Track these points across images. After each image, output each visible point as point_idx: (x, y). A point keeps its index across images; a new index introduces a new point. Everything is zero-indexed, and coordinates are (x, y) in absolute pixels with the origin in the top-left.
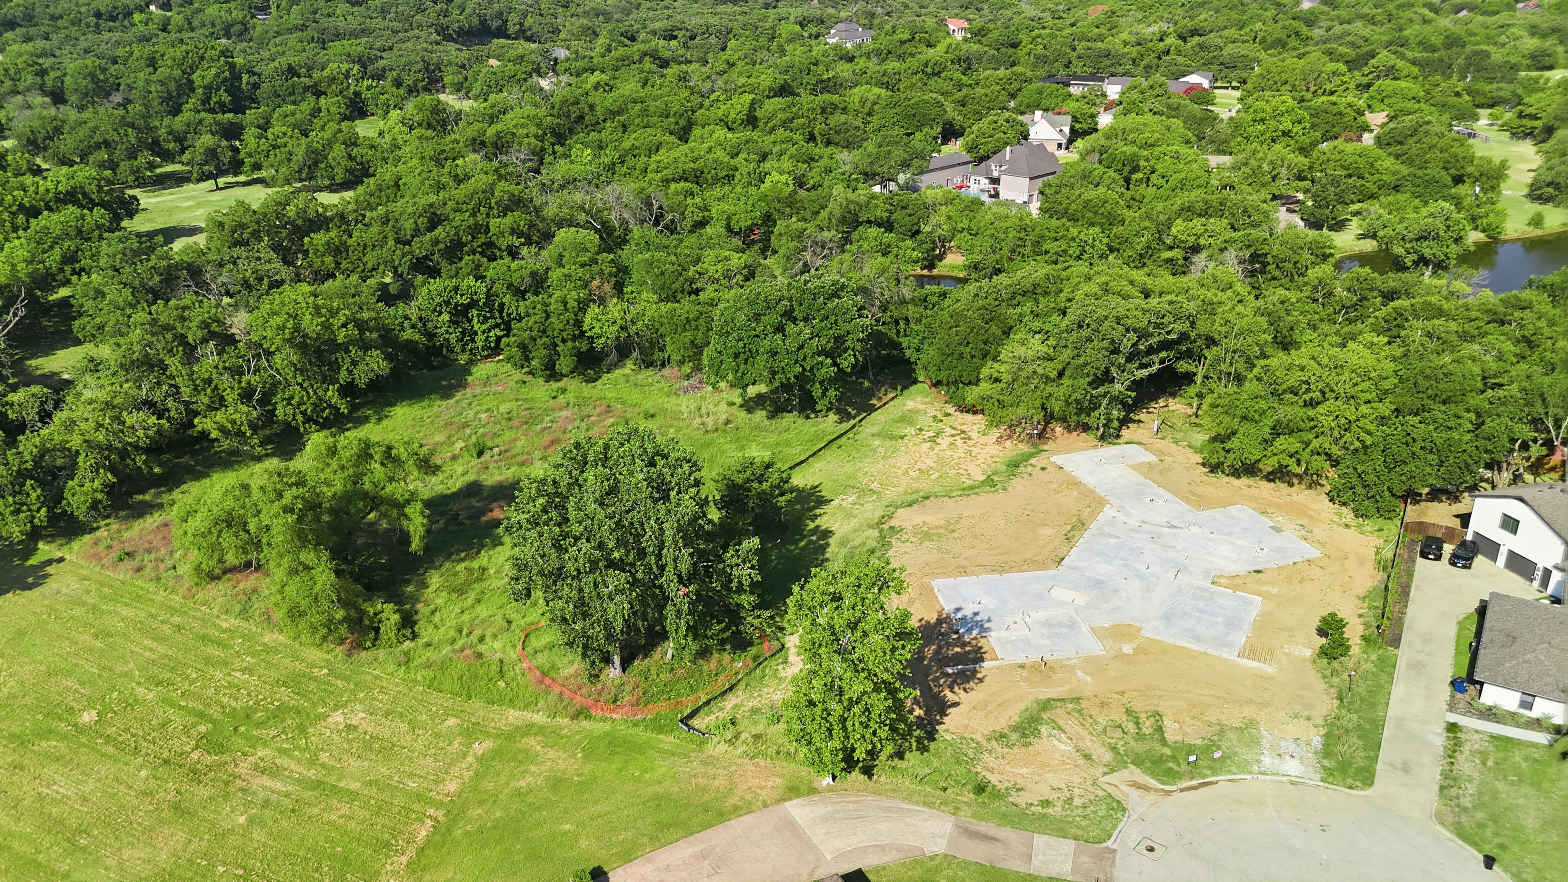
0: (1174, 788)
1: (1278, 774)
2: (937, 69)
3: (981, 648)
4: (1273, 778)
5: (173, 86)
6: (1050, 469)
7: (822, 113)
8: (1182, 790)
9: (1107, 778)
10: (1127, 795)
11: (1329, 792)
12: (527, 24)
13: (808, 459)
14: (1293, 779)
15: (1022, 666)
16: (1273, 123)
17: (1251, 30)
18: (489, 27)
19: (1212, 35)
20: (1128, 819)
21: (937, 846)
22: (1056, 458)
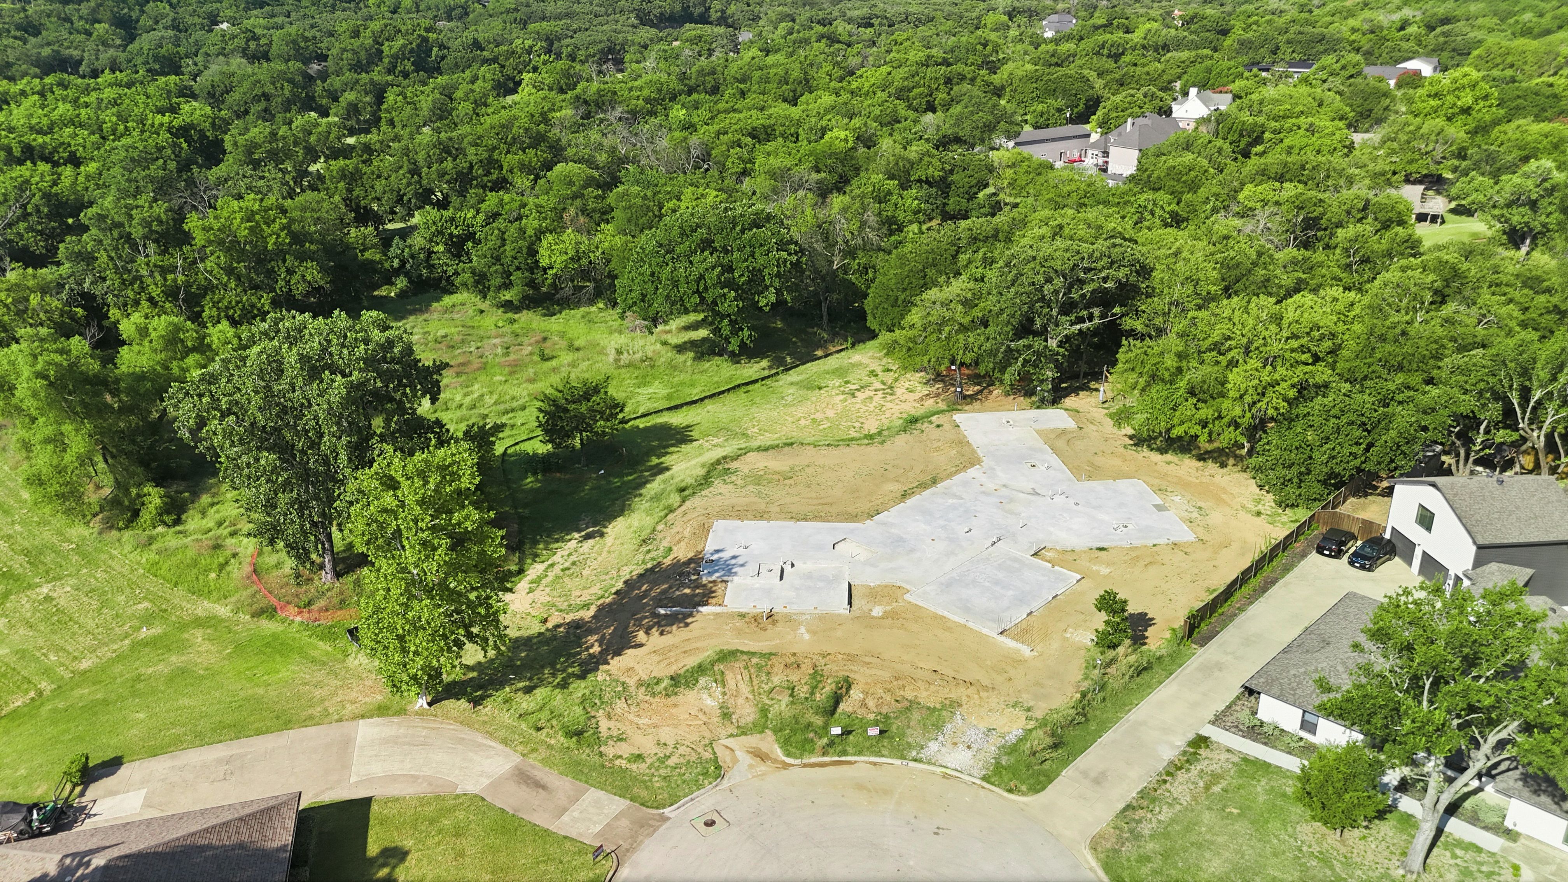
0: (798, 762)
1: (934, 764)
2: (1114, 50)
3: (714, 592)
4: (926, 767)
5: (363, 55)
6: (947, 427)
7: (946, 83)
8: (805, 766)
9: (730, 742)
10: (735, 760)
11: (982, 792)
12: (729, 12)
13: (702, 400)
14: (949, 771)
15: (742, 616)
16: (1450, 99)
17: (1517, 22)
18: (692, 14)
19: (1462, 23)
20: (716, 787)
21: (475, 786)
22: (959, 416)
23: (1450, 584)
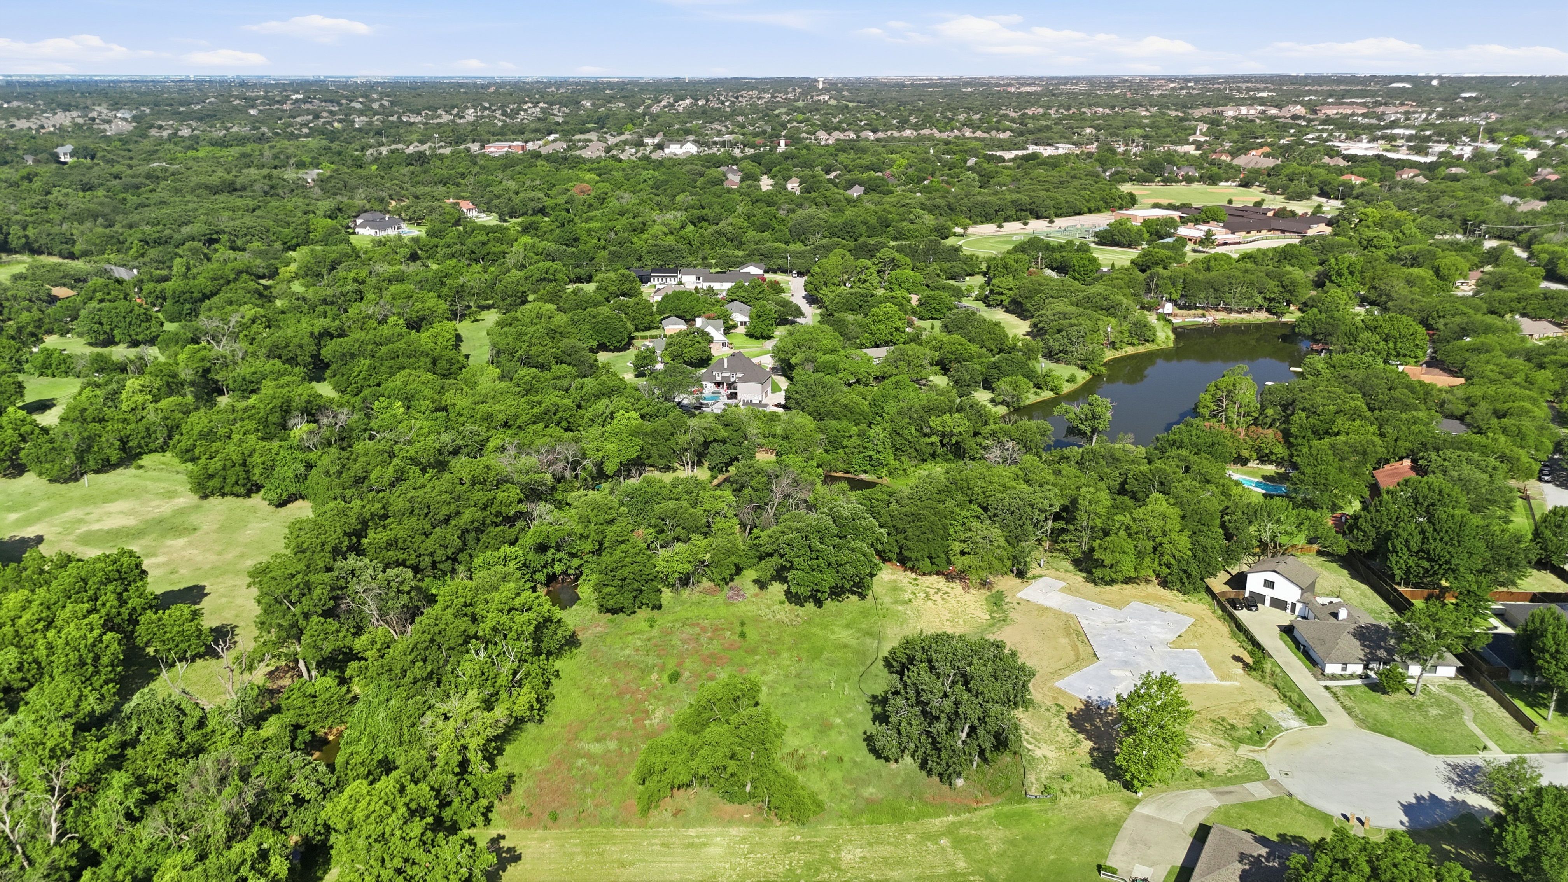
0: (1266, 747)
1: (1293, 728)
8: (1269, 747)
9: (1239, 752)
10: (1253, 757)
11: (1315, 730)
14: (1299, 728)
20: (1266, 766)
21: (1215, 803)
22: (1019, 595)
23: (1289, 606)
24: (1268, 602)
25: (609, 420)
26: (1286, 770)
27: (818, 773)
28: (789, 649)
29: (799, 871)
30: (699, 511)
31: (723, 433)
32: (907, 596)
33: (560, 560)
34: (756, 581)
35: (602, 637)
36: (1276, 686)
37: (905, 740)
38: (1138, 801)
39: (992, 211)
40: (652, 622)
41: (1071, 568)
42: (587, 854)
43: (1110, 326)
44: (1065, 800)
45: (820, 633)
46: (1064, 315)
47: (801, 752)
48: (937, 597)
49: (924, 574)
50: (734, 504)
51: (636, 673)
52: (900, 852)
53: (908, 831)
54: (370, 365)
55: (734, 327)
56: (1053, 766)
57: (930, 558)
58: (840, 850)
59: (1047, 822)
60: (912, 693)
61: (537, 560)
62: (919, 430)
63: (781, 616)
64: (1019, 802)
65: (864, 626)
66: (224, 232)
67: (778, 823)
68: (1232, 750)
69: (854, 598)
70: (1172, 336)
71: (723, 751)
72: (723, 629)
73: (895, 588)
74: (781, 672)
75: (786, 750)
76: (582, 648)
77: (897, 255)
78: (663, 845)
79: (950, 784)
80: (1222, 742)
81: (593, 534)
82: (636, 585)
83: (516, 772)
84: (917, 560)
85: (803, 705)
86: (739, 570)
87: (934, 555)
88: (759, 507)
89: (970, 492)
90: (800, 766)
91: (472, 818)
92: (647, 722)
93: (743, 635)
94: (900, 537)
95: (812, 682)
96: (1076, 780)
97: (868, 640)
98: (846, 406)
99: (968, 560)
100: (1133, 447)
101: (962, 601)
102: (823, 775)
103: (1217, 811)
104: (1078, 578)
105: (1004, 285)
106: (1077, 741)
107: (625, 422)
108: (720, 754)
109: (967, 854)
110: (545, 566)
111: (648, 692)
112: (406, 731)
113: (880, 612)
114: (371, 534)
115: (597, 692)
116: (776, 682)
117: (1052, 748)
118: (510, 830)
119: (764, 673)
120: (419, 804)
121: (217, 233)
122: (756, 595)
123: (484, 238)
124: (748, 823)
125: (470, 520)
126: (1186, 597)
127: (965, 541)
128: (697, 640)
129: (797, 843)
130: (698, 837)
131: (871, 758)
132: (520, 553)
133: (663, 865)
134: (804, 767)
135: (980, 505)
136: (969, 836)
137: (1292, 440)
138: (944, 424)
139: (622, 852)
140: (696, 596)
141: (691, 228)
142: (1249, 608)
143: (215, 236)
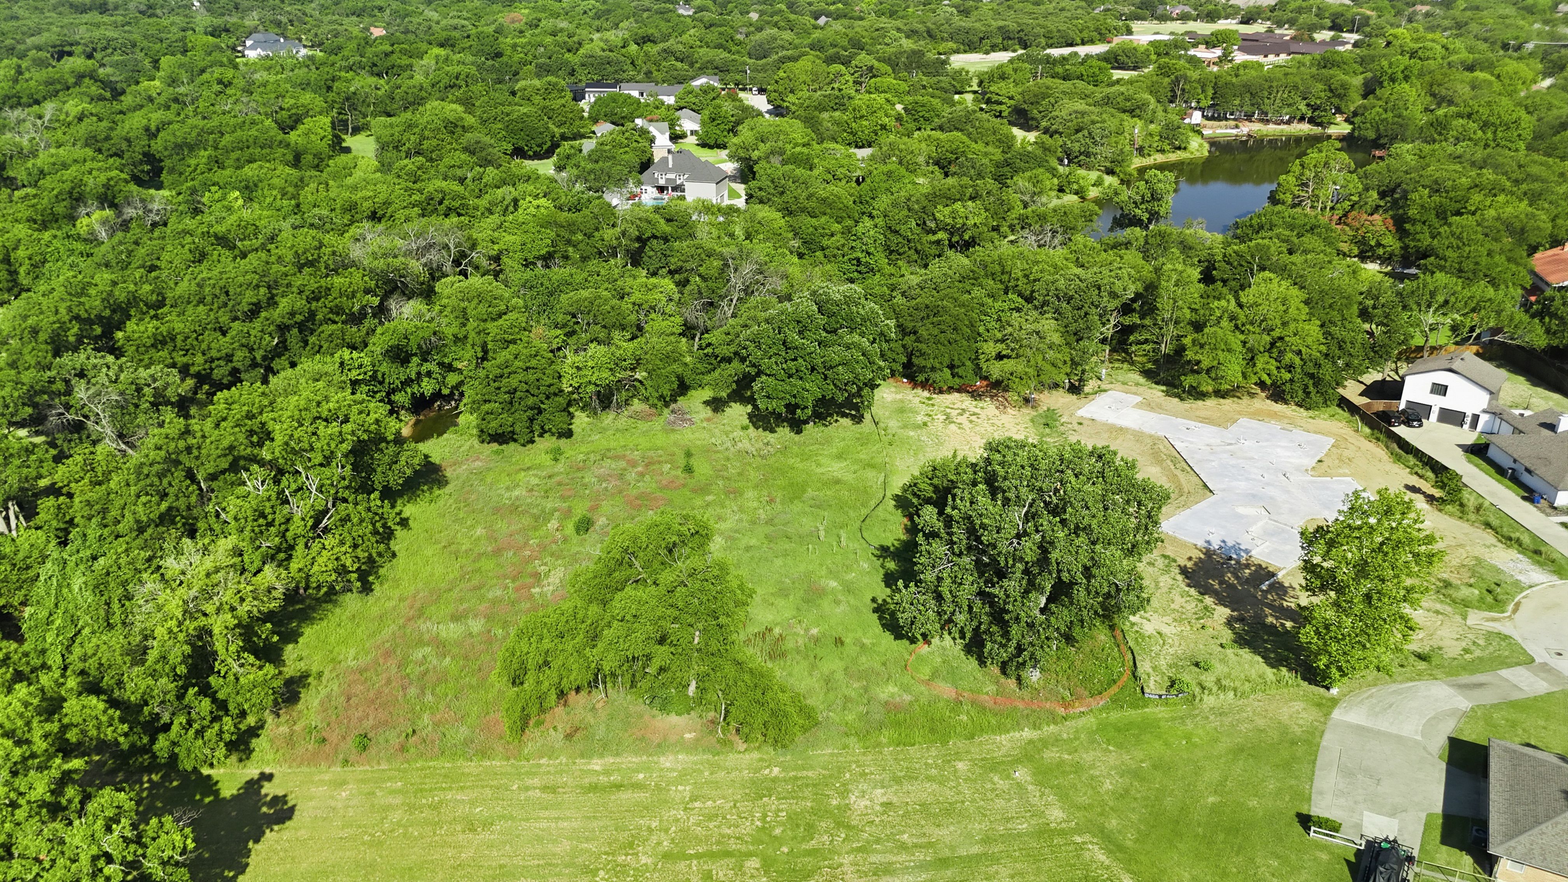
0: (1509, 613)
1: (1538, 584)
3: (1260, 565)
4: (1538, 587)
8: (1513, 613)
9: (1470, 622)
10: (1495, 627)
14: (1548, 584)
20: (1520, 641)
21: (1463, 703)
22: (1080, 413)
23: (1468, 420)
24: (1434, 416)
25: (511, 209)
26: (1558, 648)
27: (804, 664)
28: (756, 487)
29: (778, 831)
30: (626, 305)
31: (664, 227)
32: (920, 419)
33: (429, 374)
34: (707, 403)
35: (480, 474)
36: (1488, 525)
37: (948, 608)
38: (1334, 702)
39: (976, 39)
40: (556, 455)
41: (1142, 380)
42: (411, 808)
43: (1137, 128)
44: (1209, 701)
45: (800, 466)
46: (1083, 114)
47: (777, 631)
48: (962, 419)
49: (941, 392)
50: (676, 296)
51: (526, 521)
52: (949, 793)
53: (958, 756)
54: (210, 157)
55: (683, 136)
56: (1174, 649)
57: (951, 367)
58: (848, 791)
59: (1188, 737)
60: (959, 533)
61: (393, 373)
62: (922, 225)
63: (745, 445)
64: (1135, 706)
65: (862, 456)
66: (78, 44)
67: (742, 747)
68: (1458, 618)
69: (845, 422)
70: (1207, 146)
71: (645, 630)
72: (660, 462)
73: (901, 410)
74: (745, 517)
75: (752, 629)
76: (448, 489)
77: (876, 64)
78: (545, 788)
79: (1019, 679)
80: (1438, 606)
81: (472, 335)
82: (531, 401)
83: (314, 669)
84: (933, 369)
85: (779, 562)
86: (683, 388)
87: (957, 363)
88: (711, 304)
89: (1005, 277)
90: (777, 653)
91: (207, 751)
92: (537, 590)
93: (689, 469)
94: (909, 340)
95: (790, 530)
96: (1219, 669)
97: (870, 474)
98: (824, 200)
99: (1009, 365)
100: (1208, 235)
101: (999, 423)
102: (813, 667)
103: (1470, 715)
104: (1157, 392)
105: (1004, 92)
106: (1206, 608)
107: (532, 210)
108: (640, 636)
109: (1063, 795)
110: (408, 382)
111: (543, 547)
112: (116, 606)
113: (883, 438)
114: (131, 326)
115: (464, 548)
116: (736, 531)
117: (1167, 619)
118: (285, 768)
119: (720, 518)
120: (84, 732)
121: (71, 45)
122: (708, 420)
123: (388, 48)
124: (693, 747)
125: (287, 310)
126: (1311, 413)
127: (1002, 341)
128: (621, 476)
129: (774, 780)
130: (607, 772)
131: (888, 637)
132: (367, 361)
133: (544, 824)
134: (783, 655)
135: (1020, 295)
136: (1061, 763)
137: (1407, 226)
138: (954, 215)
139: (473, 803)
140: (623, 421)
141: (633, 48)
142: (1408, 423)
143: (67, 49)
